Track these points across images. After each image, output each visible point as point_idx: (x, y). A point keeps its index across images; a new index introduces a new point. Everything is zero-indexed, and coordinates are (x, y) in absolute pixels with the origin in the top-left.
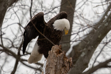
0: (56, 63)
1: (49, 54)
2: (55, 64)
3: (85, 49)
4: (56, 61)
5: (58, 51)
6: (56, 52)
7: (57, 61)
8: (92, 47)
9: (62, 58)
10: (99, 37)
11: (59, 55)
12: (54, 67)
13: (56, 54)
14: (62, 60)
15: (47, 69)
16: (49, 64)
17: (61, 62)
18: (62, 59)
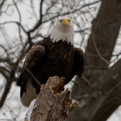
0: (52, 107)
1: (41, 89)
2: (49, 109)
3: (86, 95)
4: (51, 104)
5: (57, 87)
6: (54, 89)
7: (53, 105)
8: (100, 93)
9: (63, 100)
10: (114, 77)
11: (58, 94)
12: (46, 114)
13: (53, 92)
14: (61, 104)
15: (34, 115)
16: (39, 106)
17: (60, 107)
18: (62, 102)
